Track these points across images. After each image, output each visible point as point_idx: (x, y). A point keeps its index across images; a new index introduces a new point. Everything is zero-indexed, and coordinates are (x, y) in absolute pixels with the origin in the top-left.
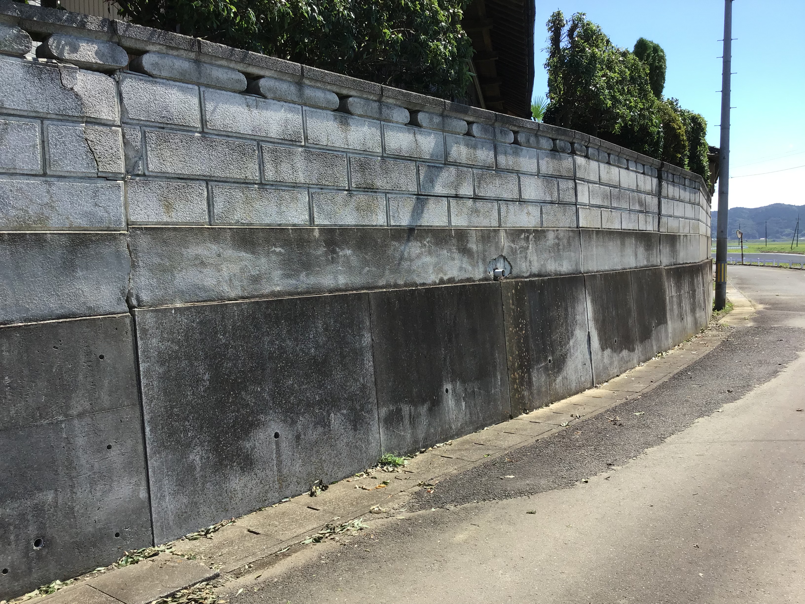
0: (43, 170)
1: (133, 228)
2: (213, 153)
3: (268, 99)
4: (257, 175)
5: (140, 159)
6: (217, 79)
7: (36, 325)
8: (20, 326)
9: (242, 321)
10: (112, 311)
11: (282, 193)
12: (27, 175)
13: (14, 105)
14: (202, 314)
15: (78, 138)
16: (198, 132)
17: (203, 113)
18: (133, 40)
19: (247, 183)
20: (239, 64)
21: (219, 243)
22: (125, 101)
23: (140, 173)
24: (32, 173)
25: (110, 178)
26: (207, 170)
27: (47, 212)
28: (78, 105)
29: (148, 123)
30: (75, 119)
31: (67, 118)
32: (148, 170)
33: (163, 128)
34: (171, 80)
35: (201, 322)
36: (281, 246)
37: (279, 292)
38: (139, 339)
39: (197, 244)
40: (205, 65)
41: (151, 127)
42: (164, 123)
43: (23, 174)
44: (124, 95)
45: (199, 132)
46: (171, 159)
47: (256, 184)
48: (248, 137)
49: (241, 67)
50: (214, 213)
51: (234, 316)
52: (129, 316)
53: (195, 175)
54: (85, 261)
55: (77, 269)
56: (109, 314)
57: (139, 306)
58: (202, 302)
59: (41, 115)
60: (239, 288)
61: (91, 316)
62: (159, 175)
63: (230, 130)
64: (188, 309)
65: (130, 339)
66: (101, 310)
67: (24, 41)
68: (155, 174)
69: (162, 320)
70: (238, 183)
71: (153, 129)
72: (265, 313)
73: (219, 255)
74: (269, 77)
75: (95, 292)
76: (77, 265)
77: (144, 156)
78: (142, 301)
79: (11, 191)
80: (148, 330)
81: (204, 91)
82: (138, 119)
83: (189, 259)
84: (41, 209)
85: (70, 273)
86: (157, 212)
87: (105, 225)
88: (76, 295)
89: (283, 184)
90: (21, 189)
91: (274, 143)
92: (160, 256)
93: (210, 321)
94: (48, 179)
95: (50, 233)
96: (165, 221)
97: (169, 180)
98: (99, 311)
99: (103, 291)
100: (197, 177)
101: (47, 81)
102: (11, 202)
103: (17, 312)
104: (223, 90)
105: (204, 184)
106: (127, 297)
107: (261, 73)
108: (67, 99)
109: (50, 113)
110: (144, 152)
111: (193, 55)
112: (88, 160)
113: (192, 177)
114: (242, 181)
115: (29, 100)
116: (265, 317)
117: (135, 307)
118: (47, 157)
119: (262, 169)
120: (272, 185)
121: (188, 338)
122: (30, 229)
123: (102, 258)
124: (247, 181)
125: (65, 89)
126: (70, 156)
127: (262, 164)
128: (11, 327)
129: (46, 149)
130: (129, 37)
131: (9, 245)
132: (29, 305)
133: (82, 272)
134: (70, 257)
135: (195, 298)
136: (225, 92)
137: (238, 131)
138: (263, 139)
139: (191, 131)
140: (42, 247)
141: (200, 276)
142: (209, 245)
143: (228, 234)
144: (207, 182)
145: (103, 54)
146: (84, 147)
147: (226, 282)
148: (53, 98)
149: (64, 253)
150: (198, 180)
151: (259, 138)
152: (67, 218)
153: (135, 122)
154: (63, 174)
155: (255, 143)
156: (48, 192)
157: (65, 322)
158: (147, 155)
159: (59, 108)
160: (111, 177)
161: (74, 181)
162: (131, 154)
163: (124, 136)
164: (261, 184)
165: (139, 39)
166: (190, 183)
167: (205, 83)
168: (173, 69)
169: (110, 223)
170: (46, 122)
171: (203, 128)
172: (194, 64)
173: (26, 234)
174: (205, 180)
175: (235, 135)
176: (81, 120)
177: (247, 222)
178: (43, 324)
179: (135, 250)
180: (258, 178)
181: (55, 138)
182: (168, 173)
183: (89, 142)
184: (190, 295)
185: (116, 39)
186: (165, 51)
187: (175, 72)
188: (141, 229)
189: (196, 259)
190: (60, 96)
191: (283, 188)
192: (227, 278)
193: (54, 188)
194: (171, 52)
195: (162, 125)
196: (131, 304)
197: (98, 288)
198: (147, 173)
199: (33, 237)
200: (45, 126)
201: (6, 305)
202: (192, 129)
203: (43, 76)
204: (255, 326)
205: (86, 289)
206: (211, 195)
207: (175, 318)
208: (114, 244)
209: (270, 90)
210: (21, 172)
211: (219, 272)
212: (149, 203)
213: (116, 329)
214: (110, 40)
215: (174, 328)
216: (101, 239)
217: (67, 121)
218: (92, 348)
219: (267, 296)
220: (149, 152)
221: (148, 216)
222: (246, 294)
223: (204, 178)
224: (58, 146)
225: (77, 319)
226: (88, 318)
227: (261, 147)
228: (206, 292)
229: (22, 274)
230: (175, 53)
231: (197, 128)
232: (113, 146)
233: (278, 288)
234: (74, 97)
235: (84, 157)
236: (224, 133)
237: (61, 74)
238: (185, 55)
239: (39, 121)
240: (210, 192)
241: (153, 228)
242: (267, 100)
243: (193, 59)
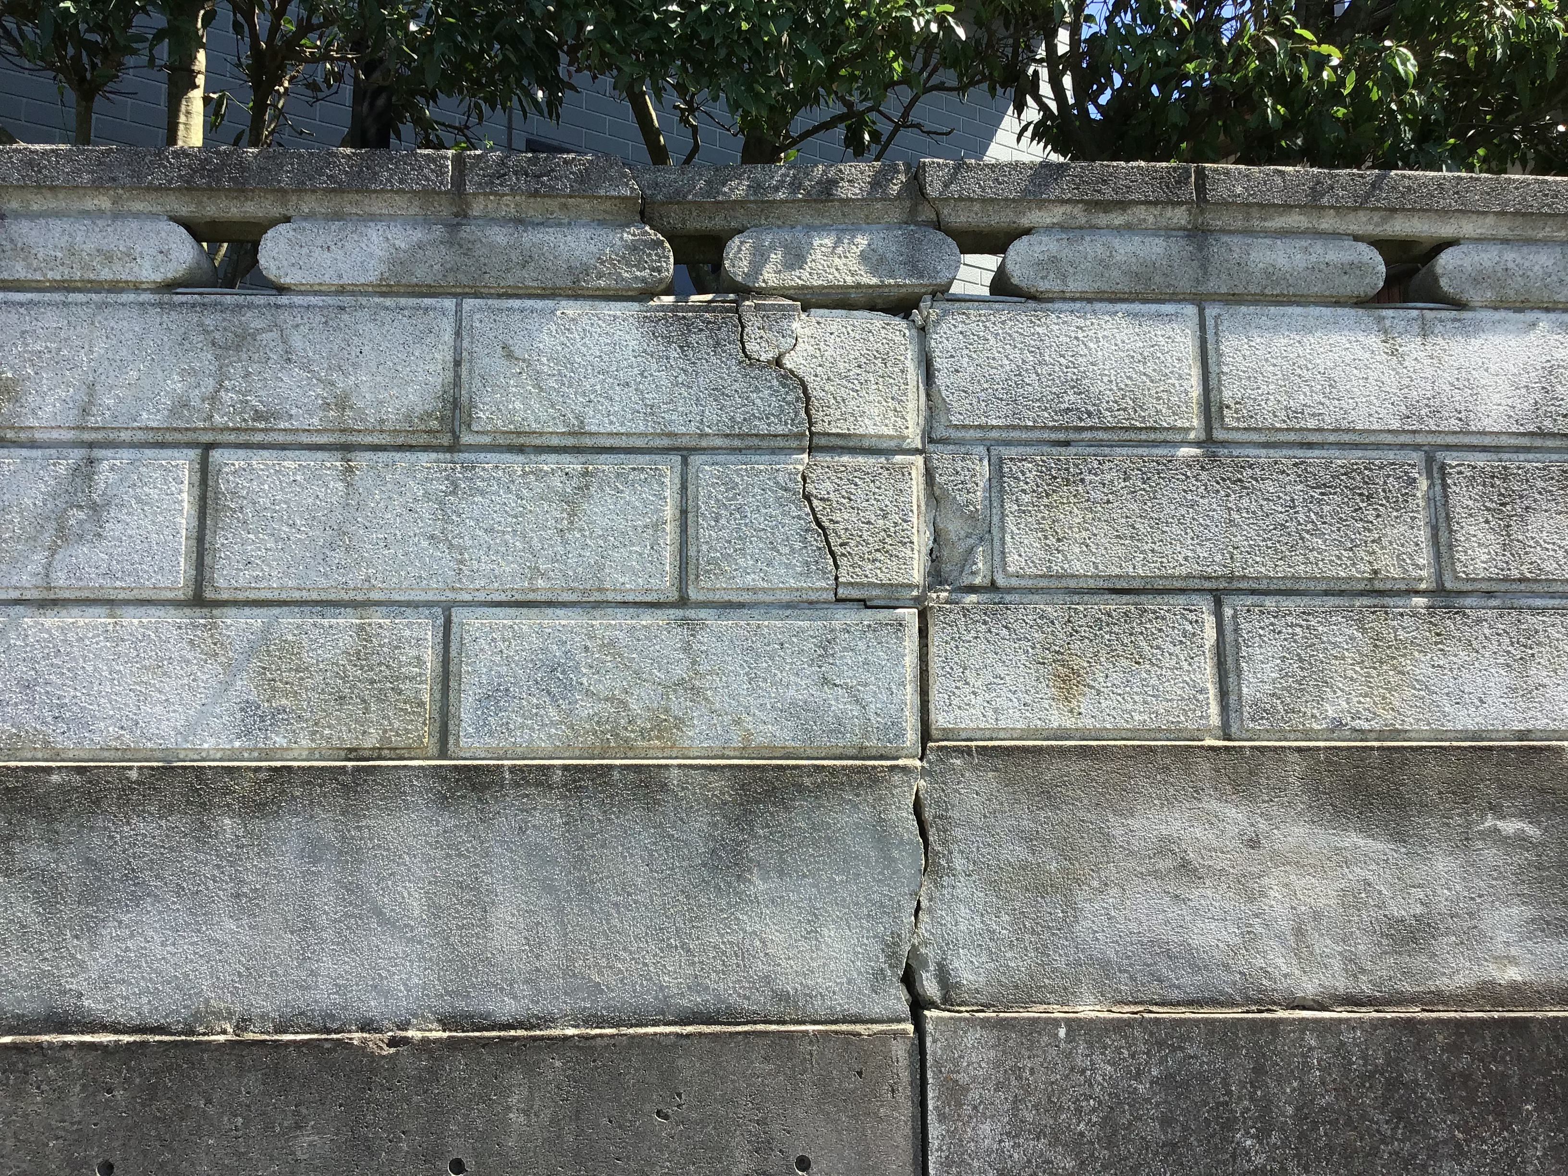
0: (680, 590)
1: (941, 748)
2: (1245, 502)
3: (1473, 309)
4: (1422, 562)
5: (981, 539)
6: (1269, 275)
7: (612, 1036)
8: (566, 1038)
9: (1342, 1091)
10: (854, 1010)
11: (1532, 620)
12: (637, 604)
13: (611, 423)
14: (1174, 1049)
15: (781, 493)
16: (1190, 444)
17: (1213, 383)
18: (977, 207)
19: (1381, 593)
20: (1351, 216)
21: (1252, 798)
22: (941, 380)
23: (978, 581)
24: (649, 599)
25: (875, 603)
26: (1218, 558)
27: (678, 704)
28: (788, 403)
29: (1015, 434)
30: (781, 443)
31: (756, 442)
32: (1004, 570)
33: (1067, 444)
34: (1101, 300)
35: (1167, 1081)
36: (1522, 815)
37: (1515, 987)
38: (932, 1117)
39: (1169, 802)
40: (1225, 238)
41: (1027, 443)
42: (1067, 429)
43: (625, 604)
44: (939, 363)
45: (1198, 444)
46: (1084, 534)
47: (1417, 593)
48: (1389, 439)
49: (1360, 223)
50: (1240, 697)
51: (1306, 1067)
52: (904, 1033)
53: (1173, 577)
54: (776, 847)
55: (750, 871)
56: (844, 1021)
57: (947, 1002)
58: (1178, 1004)
59: (684, 442)
60: (1337, 964)
61: (784, 1023)
62: (1043, 583)
63: (1312, 424)
64: (1119, 1026)
65: (906, 1110)
66: (819, 1007)
67: (650, 255)
68: (1029, 583)
69: (1019, 1057)
70: (1341, 593)
71: (1029, 450)
72: (1445, 1067)
73: (1254, 843)
74: (1479, 240)
75: (803, 945)
76: (751, 860)
77: (995, 531)
78: (958, 985)
79: (586, 648)
80: (966, 1089)
81: (1217, 317)
82: (980, 427)
83: (1132, 853)
84: (665, 696)
85: (729, 885)
86: (1028, 699)
87: (850, 739)
88: (741, 952)
89: (1535, 587)
90: (612, 643)
91: (1497, 449)
92: (1029, 839)
93: (1204, 1080)
94: (691, 613)
95: (680, 766)
96: (1055, 725)
97: (1076, 598)
98: (809, 1009)
99: (827, 945)
100: (1178, 584)
101: (704, 349)
102: (584, 680)
103: (566, 993)
104: (1290, 303)
105: (1205, 605)
106: (908, 968)
107: (1446, 230)
108: (757, 390)
109: (707, 435)
110: (995, 519)
111: (1179, 216)
112: (809, 555)
113: (1160, 584)
114: (1361, 586)
115: (652, 407)
116: (1446, 1084)
117: (932, 1005)
118: (692, 552)
119: (1443, 540)
120: (1489, 594)
121: (1115, 1133)
122: (630, 754)
123: (829, 840)
124: (1378, 585)
125: (751, 365)
126: (755, 547)
127: (1443, 526)
128: (542, 1038)
129: (691, 531)
130: (961, 199)
131: (563, 797)
132: (600, 973)
133: (764, 880)
134: (734, 834)
135: (1154, 990)
136: (1298, 310)
137: (1344, 424)
138: (1451, 440)
139: (1165, 443)
140: (653, 803)
141: (1174, 912)
142: (1214, 805)
143: (1295, 768)
144: (1218, 597)
145: (882, 259)
146: (799, 517)
147: (1280, 937)
148: (718, 392)
149: (715, 825)
150: (1182, 591)
151: (1430, 439)
152: (737, 722)
153: (971, 434)
154: (734, 598)
155: (1416, 457)
156: (687, 648)
157: (701, 1034)
158: (1003, 529)
159: (732, 419)
160: (878, 597)
161: (767, 616)
162: (954, 527)
163: (929, 474)
164: (1439, 592)
165: (992, 200)
166: (1150, 603)
167: (1224, 290)
168: (1107, 267)
169: (866, 735)
170: (696, 460)
171: (1208, 427)
172: (1182, 242)
173: (611, 767)
174: (1210, 591)
175: (1332, 438)
176: (794, 444)
177: (1375, 725)
178: (633, 1037)
179: (941, 817)
180: (1424, 573)
181: (718, 500)
182: (1073, 576)
183: (815, 502)
184: (1132, 978)
185: (926, 214)
186: (1082, 220)
187: (1116, 273)
188: (968, 750)
189: (1160, 853)
190: (736, 386)
191: (1538, 602)
192: (1285, 926)
193: (703, 637)
194: (1102, 219)
195: (1061, 436)
196: (920, 991)
197: (813, 934)
198: (1001, 581)
199: (631, 776)
200: (692, 470)
201: (538, 970)
202: (1170, 436)
203: (693, 339)
204: (1399, 1116)
205: (774, 935)
206: (1229, 637)
207: (1068, 1055)
208: (870, 799)
209: (1478, 279)
210: (619, 598)
211: (1251, 900)
212: (1001, 670)
213: (860, 1073)
214: (911, 219)
215: (1063, 1091)
216: (831, 786)
217: (757, 450)
218: (775, 1127)
219: (1460, 1000)
220: (1010, 521)
221: (996, 711)
222: (1367, 989)
223: (1207, 585)
224: (723, 521)
225: (739, 1029)
226: (773, 1027)
227: (1443, 467)
228: (1196, 969)
229: (592, 882)
230: (1118, 219)
231: (1187, 430)
232: (891, 508)
233: (1512, 974)
234: (775, 383)
235: (798, 545)
236: (1292, 437)
237: (743, 327)
238: (1151, 219)
239: (677, 459)
240: (1229, 628)
241: (1007, 748)
242: (1467, 315)
243: (1184, 229)
